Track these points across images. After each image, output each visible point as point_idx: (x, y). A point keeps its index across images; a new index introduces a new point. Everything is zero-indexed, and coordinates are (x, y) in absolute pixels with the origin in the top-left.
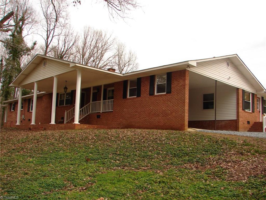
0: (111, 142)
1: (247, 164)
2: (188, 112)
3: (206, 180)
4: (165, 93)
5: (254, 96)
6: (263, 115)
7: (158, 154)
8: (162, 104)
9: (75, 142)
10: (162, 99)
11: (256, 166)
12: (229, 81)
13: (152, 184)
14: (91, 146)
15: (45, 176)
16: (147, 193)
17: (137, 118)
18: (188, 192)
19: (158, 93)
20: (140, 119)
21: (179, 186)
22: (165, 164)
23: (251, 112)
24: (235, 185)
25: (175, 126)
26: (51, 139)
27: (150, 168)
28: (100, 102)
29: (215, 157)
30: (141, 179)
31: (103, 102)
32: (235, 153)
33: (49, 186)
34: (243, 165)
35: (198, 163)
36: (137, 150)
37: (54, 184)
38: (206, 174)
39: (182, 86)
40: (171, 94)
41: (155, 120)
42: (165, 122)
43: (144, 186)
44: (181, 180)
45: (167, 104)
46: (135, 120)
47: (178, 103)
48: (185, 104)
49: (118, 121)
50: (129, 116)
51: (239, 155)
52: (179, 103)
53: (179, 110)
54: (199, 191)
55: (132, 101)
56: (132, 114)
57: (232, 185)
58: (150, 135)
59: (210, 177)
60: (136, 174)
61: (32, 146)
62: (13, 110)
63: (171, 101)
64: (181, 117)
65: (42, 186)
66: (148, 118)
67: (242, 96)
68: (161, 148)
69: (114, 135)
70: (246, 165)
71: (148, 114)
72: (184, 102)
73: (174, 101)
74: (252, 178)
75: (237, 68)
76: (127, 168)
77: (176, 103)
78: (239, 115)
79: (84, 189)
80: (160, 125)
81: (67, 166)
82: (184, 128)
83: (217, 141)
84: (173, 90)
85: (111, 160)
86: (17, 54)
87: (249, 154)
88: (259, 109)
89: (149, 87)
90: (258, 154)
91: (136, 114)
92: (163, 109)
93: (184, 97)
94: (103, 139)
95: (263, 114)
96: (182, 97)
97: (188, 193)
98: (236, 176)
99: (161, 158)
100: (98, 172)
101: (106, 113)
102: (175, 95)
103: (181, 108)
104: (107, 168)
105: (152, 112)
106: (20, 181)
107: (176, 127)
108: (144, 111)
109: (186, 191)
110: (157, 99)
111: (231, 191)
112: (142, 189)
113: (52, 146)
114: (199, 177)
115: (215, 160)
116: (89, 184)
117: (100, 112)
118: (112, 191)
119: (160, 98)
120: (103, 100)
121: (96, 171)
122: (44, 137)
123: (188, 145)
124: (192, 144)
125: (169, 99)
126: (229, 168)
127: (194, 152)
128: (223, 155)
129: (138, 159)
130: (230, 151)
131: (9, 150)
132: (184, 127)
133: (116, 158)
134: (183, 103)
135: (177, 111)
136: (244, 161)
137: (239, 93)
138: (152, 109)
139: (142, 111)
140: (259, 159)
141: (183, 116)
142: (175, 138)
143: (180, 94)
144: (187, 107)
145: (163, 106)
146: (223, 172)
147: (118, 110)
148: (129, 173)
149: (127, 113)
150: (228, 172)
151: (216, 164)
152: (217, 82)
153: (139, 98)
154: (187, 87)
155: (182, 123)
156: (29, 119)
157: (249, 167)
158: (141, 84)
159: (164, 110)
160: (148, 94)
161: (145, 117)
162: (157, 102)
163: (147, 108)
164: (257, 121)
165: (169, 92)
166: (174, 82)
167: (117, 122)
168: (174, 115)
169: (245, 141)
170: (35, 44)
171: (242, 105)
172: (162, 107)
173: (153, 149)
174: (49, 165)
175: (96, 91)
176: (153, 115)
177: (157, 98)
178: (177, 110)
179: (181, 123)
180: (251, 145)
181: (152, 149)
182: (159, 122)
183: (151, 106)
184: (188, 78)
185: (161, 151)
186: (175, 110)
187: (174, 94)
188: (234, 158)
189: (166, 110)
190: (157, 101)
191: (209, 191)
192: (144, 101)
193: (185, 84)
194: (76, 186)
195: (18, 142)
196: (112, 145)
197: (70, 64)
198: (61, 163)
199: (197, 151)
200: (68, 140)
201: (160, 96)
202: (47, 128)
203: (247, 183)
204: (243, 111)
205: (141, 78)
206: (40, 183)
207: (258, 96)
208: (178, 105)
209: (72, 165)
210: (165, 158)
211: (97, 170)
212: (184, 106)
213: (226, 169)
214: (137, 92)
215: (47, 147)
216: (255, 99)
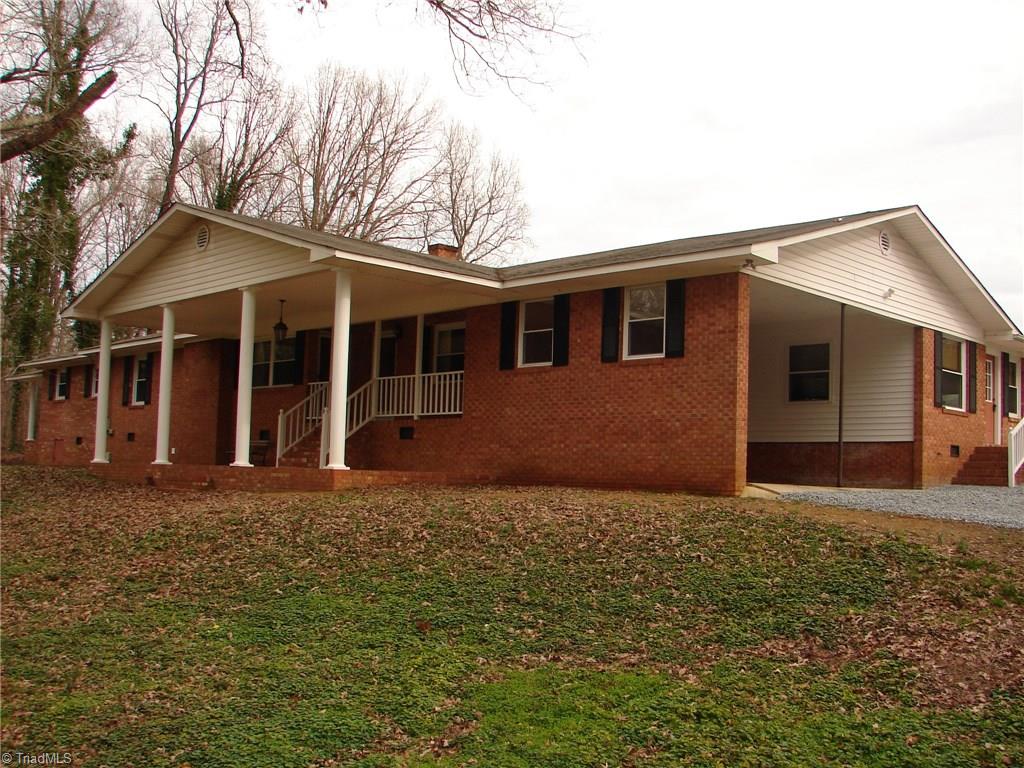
0: (489, 552)
1: (978, 643)
2: (746, 427)
3: (850, 707)
4: (662, 355)
5: (975, 355)
6: (1006, 419)
7: (666, 600)
8: (648, 397)
9: (355, 552)
10: (649, 375)
11: (1011, 650)
12: (888, 302)
13: (676, 726)
14: (421, 570)
15: (291, 695)
16: (668, 758)
17: (554, 442)
18: (799, 754)
19: (632, 352)
20: (566, 446)
21: (768, 732)
22: (698, 642)
23: (963, 410)
24: (950, 726)
25: (700, 475)
26: (262, 536)
27: (650, 659)
28: (409, 379)
29: (866, 615)
30: (631, 703)
31: (424, 378)
32: (935, 600)
33: (324, 737)
34: (965, 645)
35: (812, 639)
36: (590, 587)
37: (339, 730)
38: (846, 680)
39: (723, 332)
40: (685, 360)
41: (625, 454)
42: (663, 462)
43: (649, 733)
44: (765, 706)
45: (667, 396)
46: (549, 449)
47: (710, 394)
48: (735, 398)
49: (480, 453)
50: (526, 435)
51: (948, 605)
52: (715, 392)
53: (715, 419)
54: (836, 751)
55: (536, 379)
56: (534, 427)
57: (939, 724)
58: (622, 523)
59: (861, 692)
60: (610, 684)
61: (196, 565)
62: (60, 395)
63: (685, 386)
64: (722, 446)
65: (303, 738)
66: (597, 446)
67: (932, 355)
68: (673, 578)
69: (494, 522)
70: (975, 647)
71: (597, 430)
72: (734, 393)
73: (695, 385)
74: (1001, 697)
75: (917, 253)
76: (571, 659)
77: (704, 393)
78: (921, 426)
79: (446, 744)
80: (644, 470)
81: (357, 653)
82: (734, 486)
83: (865, 550)
84: (689, 344)
85: (505, 628)
86: (61, 173)
87: (983, 603)
88: (994, 400)
89: (599, 332)
90: (1012, 605)
91: (551, 427)
92: (655, 413)
93: (732, 372)
94: (458, 540)
95: (1005, 414)
96: (724, 371)
97: (803, 758)
98: (947, 690)
99: (680, 617)
100: (473, 676)
101: (437, 420)
102: (697, 364)
103: (720, 411)
104: (497, 659)
105: (612, 422)
106: (212, 717)
107: (704, 479)
108: (580, 419)
109: (794, 752)
110: (631, 376)
111: (940, 750)
112: (645, 743)
113: (275, 568)
114: (826, 695)
115: (867, 626)
116: (455, 723)
117: (410, 414)
118: (550, 754)
119: (641, 372)
120: (423, 372)
121: (465, 674)
122: (235, 531)
123: (767, 566)
124: (778, 561)
125: (675, 377)
126: (919, 660)
127: (790, 594)
128: (895, 608)
129: (600, 622)
130: (915, 589)
131: (115, 581)
132: (734, 480)
133: (522, 620)
134: (731, 393)
135: (705, 424)
136: (967, 633)
137: (921, 343)
138: (612, 414)
139: (572, 419)
140: (1017, 624)
141: (730, 441)
142: (715, 537)
143: (716, 363)
144: (742, 410)
145: (653, 404)
146: (902, 676)
147: (480, 410)
148: (582, 678)
149: (517, 424)
150: (919, 675)
151: (875, 643)
152: (846, 308)
153: (564, 368)
154: (742, 336)
155: (724, 467)
156: (131, 431)
157: (989, 654)
158: (571, 319)
159: (659, 417)
160: (595, 355)
161: (588, 442)
162: (631, 389)
163: (593, 407)
164: (984, 445)
165: (676, 352)
166: (693, 318)
167: (480, 457)
168: (695, 437)
169: (961, 548)
170: (130, 135)
171: (932, 387)
172: (648, 405)
173: (646, 579)
174: (290, 651)
175: (391, 334)
176: (615, 434)
177: (632, 373)
178: (705, 419)
179: (720, 467)
180: (985, 564)
181: (642, 580)
182: (638, 462)
183: (607, 402)
184: (747, 302)
185: (674, 590)
186: (700, 420)
187: (695, 360)
188: (933, 618)
189: (663, 416)
190: (631, 384)
191: (868, 749)
192: (581, 383)
193: (737, 327)
194: (413, 734)
195: (137, 549)
196: (494, 566)
197: (309, 250)
198: (331, 639)
199: (802, 588)
200: (329, 542)
201: (643, 365)
202: (221, 480)
203: (990, 717)
204: (937, 411)
205: (569, 295)
206: (292, 728)
207: (989, 351)
208: (710, 402)
209: (372, 647)
210: (693, 617)
211: (467, 667)
212: (731, 406)
213: (912, 661)
214: (554, 347)
215: (256, 572)
216: (977, 363)
